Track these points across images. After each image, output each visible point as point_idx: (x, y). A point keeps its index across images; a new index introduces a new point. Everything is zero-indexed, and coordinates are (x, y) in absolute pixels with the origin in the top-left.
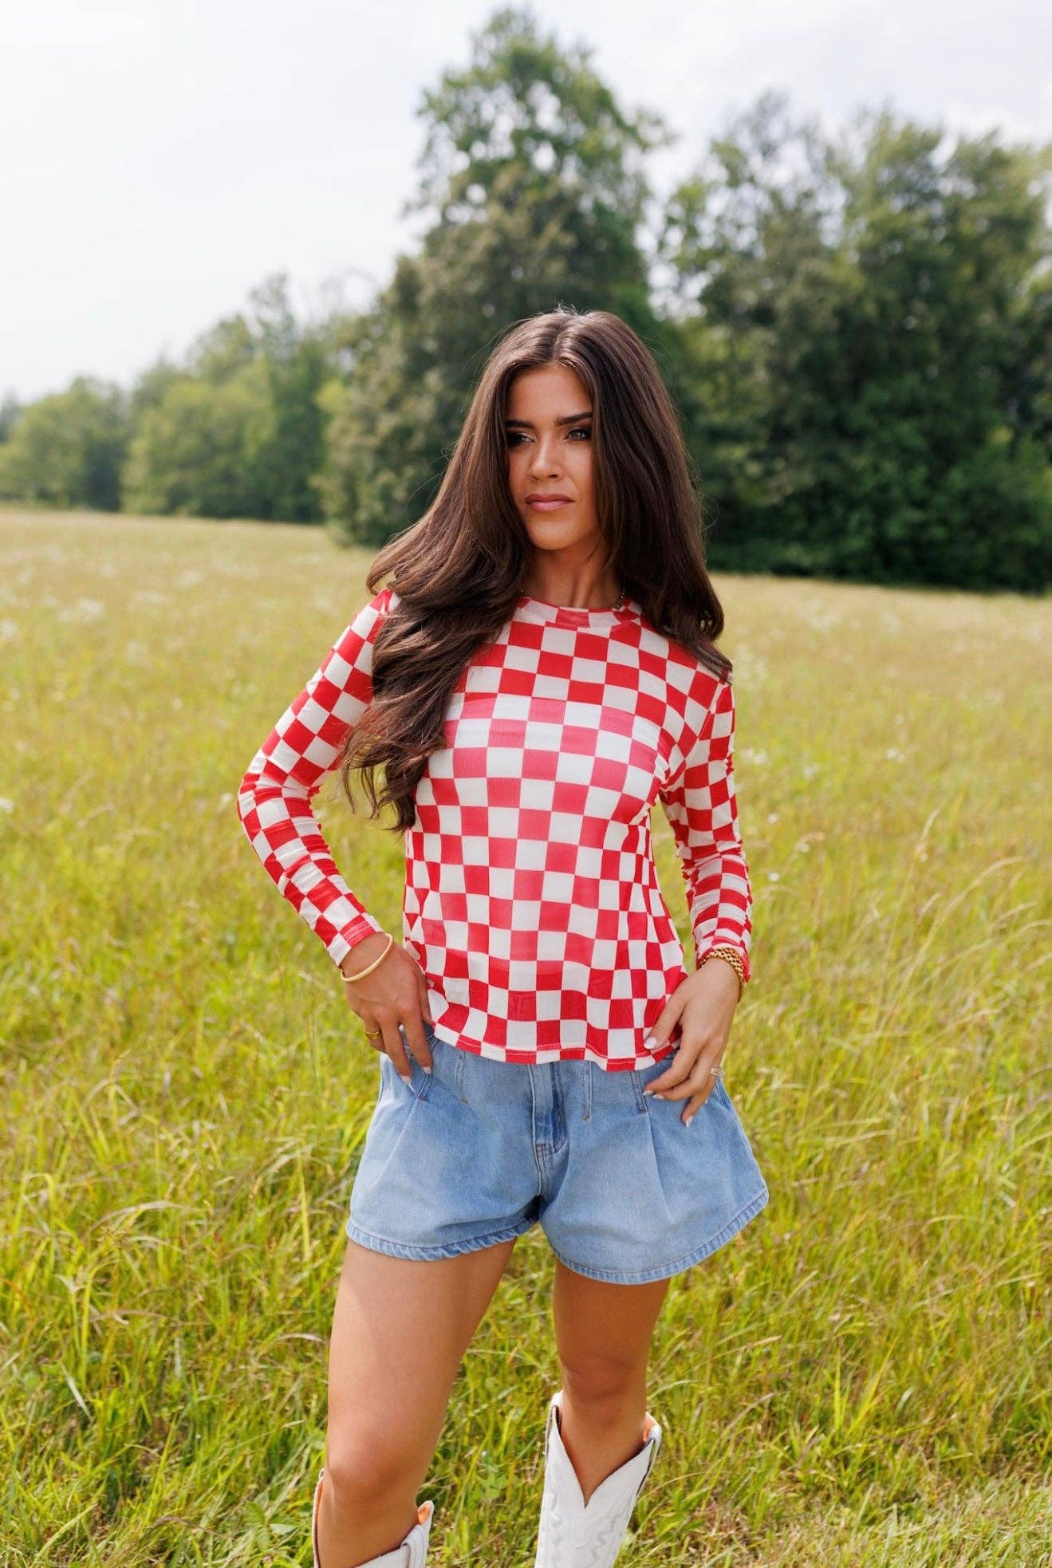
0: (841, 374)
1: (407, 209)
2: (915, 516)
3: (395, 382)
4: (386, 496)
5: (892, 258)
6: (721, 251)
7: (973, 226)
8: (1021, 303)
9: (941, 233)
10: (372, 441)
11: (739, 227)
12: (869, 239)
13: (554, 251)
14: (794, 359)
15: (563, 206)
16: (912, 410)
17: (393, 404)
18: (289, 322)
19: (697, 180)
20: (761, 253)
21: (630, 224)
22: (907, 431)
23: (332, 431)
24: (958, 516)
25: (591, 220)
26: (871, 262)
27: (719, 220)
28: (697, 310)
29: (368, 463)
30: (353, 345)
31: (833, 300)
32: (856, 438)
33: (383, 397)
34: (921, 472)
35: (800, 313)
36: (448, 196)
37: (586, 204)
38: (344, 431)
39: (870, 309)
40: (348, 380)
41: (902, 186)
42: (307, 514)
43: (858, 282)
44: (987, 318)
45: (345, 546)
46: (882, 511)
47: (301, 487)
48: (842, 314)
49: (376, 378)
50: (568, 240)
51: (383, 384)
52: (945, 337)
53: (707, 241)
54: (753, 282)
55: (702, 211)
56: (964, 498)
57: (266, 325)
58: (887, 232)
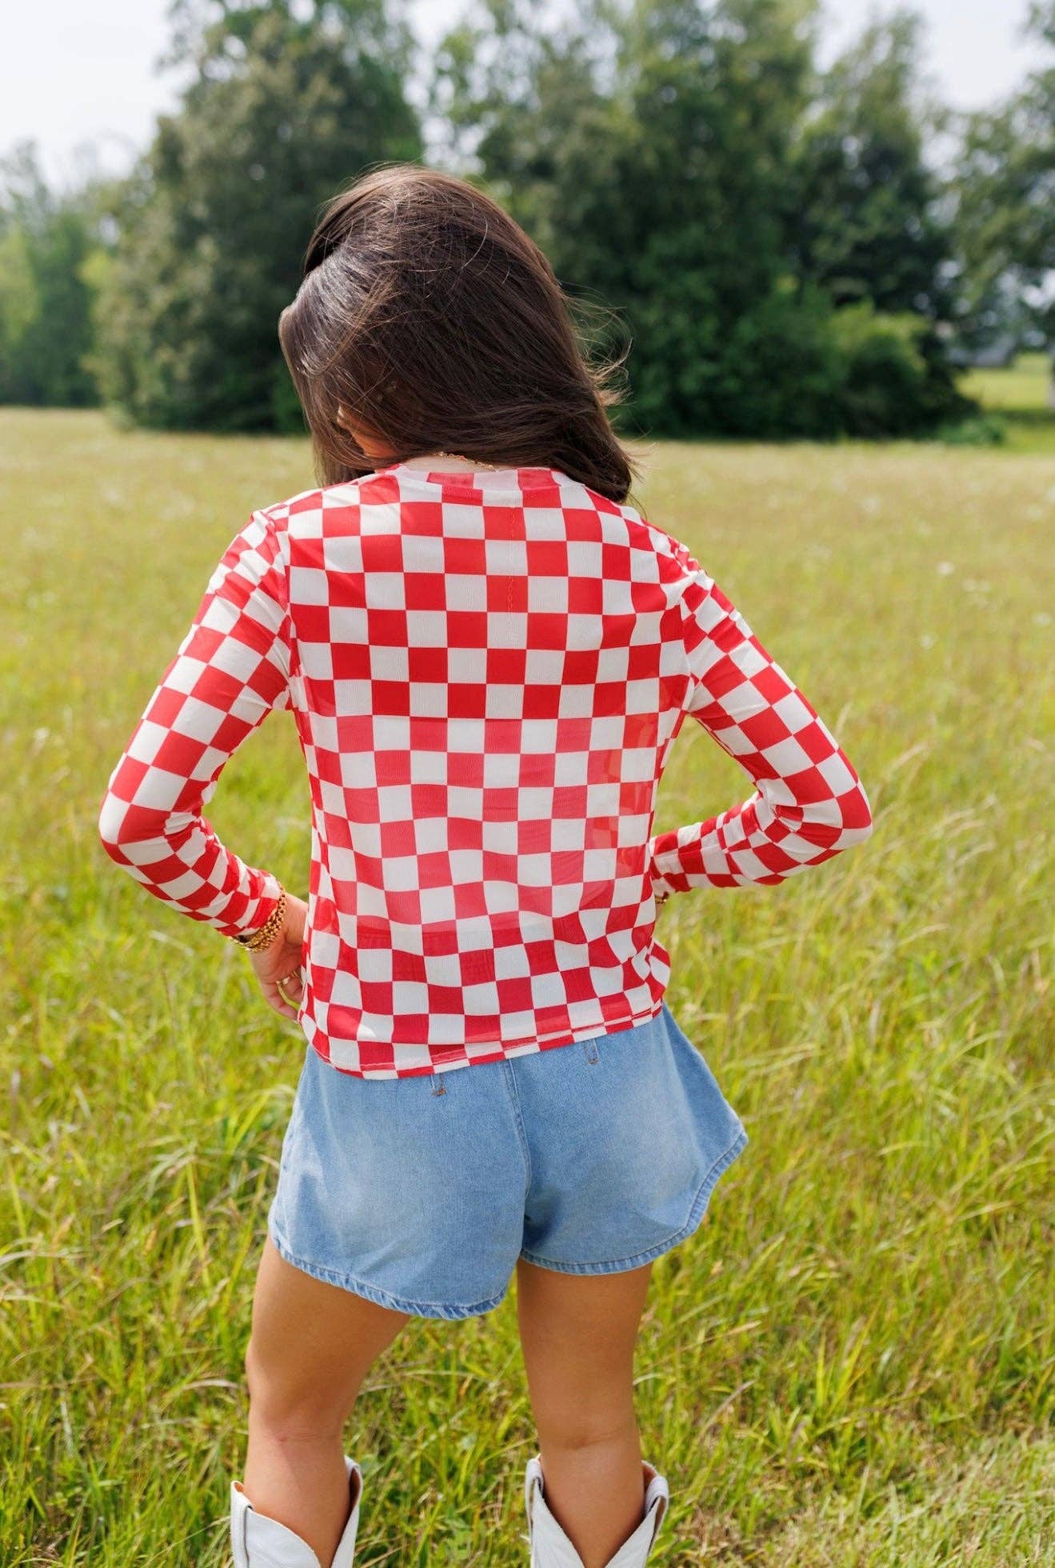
0: (626, 225)
1: (162, 64)
2: (707, 369)
3: (166, 253)
4: (167, 374)
5: (667, 107)
6: (495, 102)
7: (746, 71)
8: (796, 150)
9: (714, 78)
10: (147, 318)
11: (511, 76)
12: (643, 87)
13: (322, 108)
14: (577, 213)
15: (326, 59)
16: (697, 262)
17: (167, 277)
18: (42, 192)
19: (464, 28)
20: (536, 104)
21: (397, 78)
22: (695, 283)
23: (101, 308)
24: (750, 367)
25: (358, 75)
26: (647, 110)
27: (490, 71)
28: (475, 166)
29: (145, 341)
30: (117, 213)
31: (612, 151)
32: (643, 292)
33: (154, 270)
34: (710, 325)
35: (581, 168)
36: (205, 50)
37: (350, 57)
38: (115, 309)
39: (649, 159)
40: (114, 252)
41: (671, 30)
42: (82, 397)
43: (635, 132)
44: (764, 165)
45: (125, 430)
46: (675, 365)
47: (72, 369)
48: (624, 166)
49: (143, 251)
50: (336, 96)
51: (154, 256)
52: (726, 186)
53: (479, 92)
54: (530, 134)
55: (471, 60)
56: (754, 349)
57: (17, 197)
58: (661, 79)
